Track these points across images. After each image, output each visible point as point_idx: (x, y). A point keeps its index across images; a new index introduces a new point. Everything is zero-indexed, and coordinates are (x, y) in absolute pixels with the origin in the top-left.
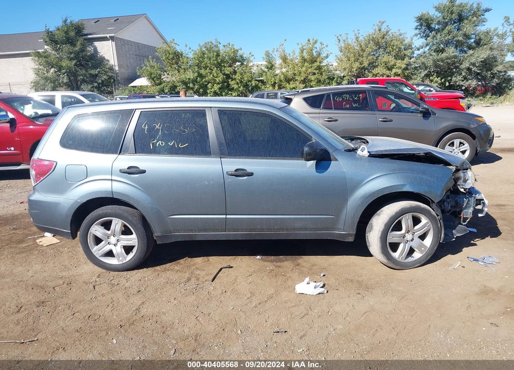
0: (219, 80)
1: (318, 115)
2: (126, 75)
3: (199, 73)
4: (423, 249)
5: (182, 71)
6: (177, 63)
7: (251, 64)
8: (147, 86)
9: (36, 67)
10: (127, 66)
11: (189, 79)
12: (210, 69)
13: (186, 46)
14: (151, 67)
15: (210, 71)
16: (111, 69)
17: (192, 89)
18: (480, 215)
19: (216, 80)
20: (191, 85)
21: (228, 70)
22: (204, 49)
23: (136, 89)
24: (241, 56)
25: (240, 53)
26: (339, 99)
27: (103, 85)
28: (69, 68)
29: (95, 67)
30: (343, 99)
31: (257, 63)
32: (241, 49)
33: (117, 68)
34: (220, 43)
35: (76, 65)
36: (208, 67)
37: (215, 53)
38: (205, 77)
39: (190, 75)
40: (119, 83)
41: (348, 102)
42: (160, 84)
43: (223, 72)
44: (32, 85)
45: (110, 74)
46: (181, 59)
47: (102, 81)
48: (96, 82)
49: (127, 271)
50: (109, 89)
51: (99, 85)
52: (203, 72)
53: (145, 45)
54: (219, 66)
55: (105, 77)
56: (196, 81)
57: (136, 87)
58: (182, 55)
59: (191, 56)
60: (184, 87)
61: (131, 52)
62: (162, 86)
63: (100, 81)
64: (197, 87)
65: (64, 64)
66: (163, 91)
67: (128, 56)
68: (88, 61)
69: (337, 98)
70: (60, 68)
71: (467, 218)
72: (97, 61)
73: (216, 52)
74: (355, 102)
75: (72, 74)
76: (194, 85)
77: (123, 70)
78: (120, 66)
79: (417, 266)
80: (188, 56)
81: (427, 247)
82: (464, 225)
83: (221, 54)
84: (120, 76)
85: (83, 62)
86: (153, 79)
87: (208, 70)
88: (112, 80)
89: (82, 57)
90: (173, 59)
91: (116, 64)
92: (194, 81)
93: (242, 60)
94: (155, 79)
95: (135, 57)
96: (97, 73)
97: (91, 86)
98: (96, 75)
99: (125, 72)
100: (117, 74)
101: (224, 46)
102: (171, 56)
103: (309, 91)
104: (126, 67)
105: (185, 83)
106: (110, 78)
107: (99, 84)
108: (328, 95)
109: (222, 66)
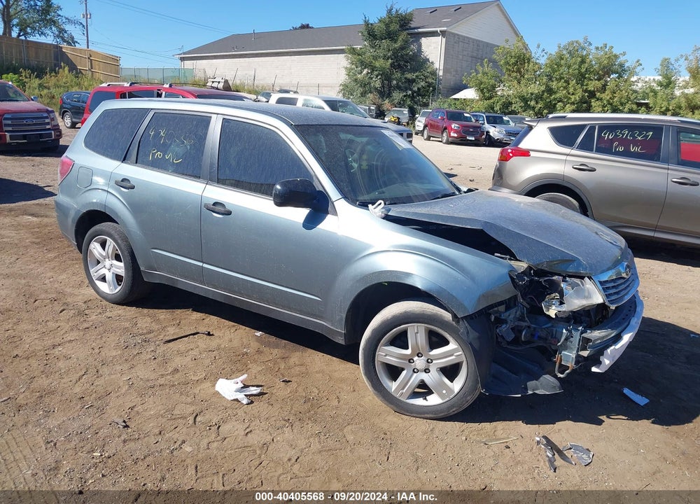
0: (575, 98)
1: (564, 157)
2: (452, 83)
3: (547, 86)
4: (444, 392)
5: (523, 82)
6: (519, 71)
7: (634, 79)
8: (472, 101)
9: (349, 66)
10: (456, 71)
11: (532, 94)
12: (566, 82)
13: (539, 46)
14: (485, 73)
15: (565, 85)
16: (434, 73)
17: (533, 108)
18: (594, 369)
19: (570, 98)
20: (533, 103)
21: (593, 85)
22: (565, 52)
23: (457, 103)
24: (621, 65)
25: (622, 59)
26: (608, 136)
27: (418, 95)
28: (383, 69)
29: (414, 70)
30: (616, 135)
31: (646, 77)
32: (624, 54)
33: (441, 73)
34: (590, 44)
35: (392, 65)
36: (563, 78)
37: (579, 59)
38: (555, 93)
39: (535, 88)
40: (440, 93)
41: (623, 142)
42: (490, 98)
43: (585, 87)
44: (341, 88)
45: (430, 80)
46: (526, 64)
47: (418, 88)
48: (411, 90)
49: (117, 304)
50: (425, 100)
51: (413, 94)
52: (554, 85)
53: (487, 43)
54: (581, 78)
55: (423, 84)
56: (541, 98)
57: (458, 99)
58: (529, 60)
59: (543, 61)
60: (522, 104)
61: (465, 53)
62: (492, 101)
63: (416, 89)
64: (540, 106)
65: (377, 64)
66: (493, 108)
67: (461, 57)
68: (407, 62)
69: (605, 134)
70: (373, 69)
71: (567, 368)
72: (418, 62)
73: (582, 57)
74: (636, 143)
75: (386, 77)
76: (537, 103)
77: (448, 76)
78: (445, 70)
79: (428, 416)
80: (538, 61)
81: (453, 392)
82: (559, 379)
83: (588, 61)
84: (443, 84)
85: (402, 63)
86: (482, 91)
87: (562, 83)
88: (431, 88)
89: (402, 56)
90: (515, 64)
91: (442, 68)
92: (538, 98)
93: (621, 71)
94: (485, 90)
95: (470, 59)
96: (414, 77)
97: (405, 94)
98: (413, 81)
99: (452, 80)
100: (440, 80)
101: (597, 48)
102: (513, 60)
103: (564, 117)
104: (455, 73)
105: (524, 100)
106: (430, 85)
107: (413, 92)
108: (592, 128)
109: (585, 78)
